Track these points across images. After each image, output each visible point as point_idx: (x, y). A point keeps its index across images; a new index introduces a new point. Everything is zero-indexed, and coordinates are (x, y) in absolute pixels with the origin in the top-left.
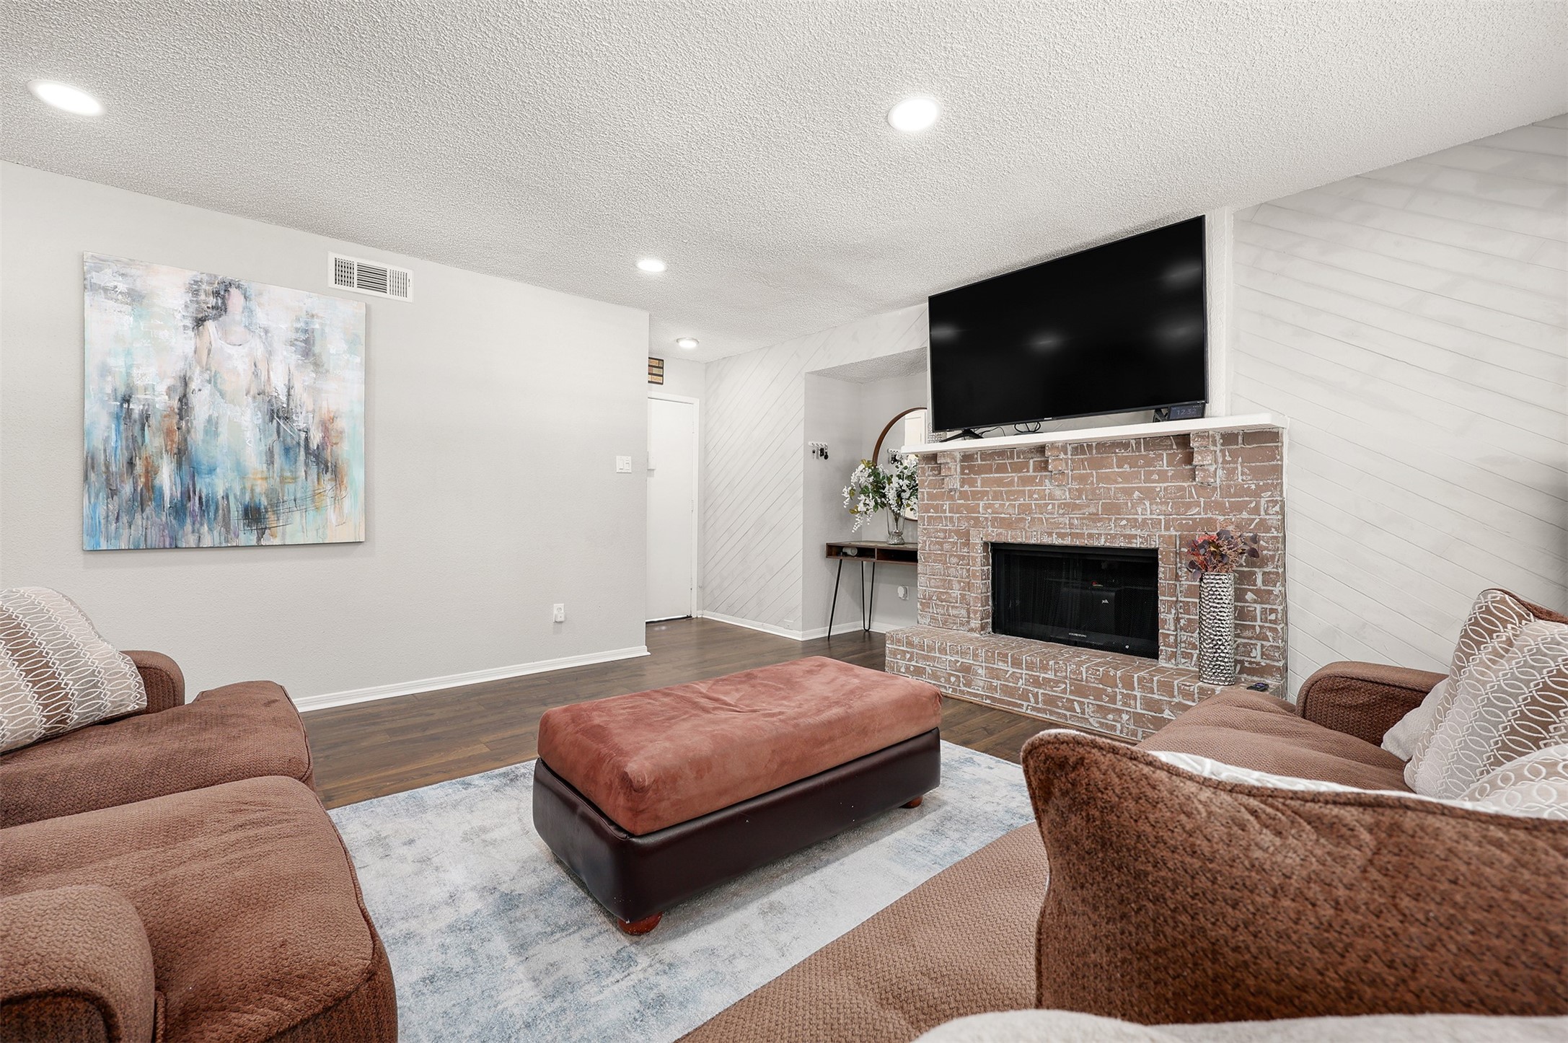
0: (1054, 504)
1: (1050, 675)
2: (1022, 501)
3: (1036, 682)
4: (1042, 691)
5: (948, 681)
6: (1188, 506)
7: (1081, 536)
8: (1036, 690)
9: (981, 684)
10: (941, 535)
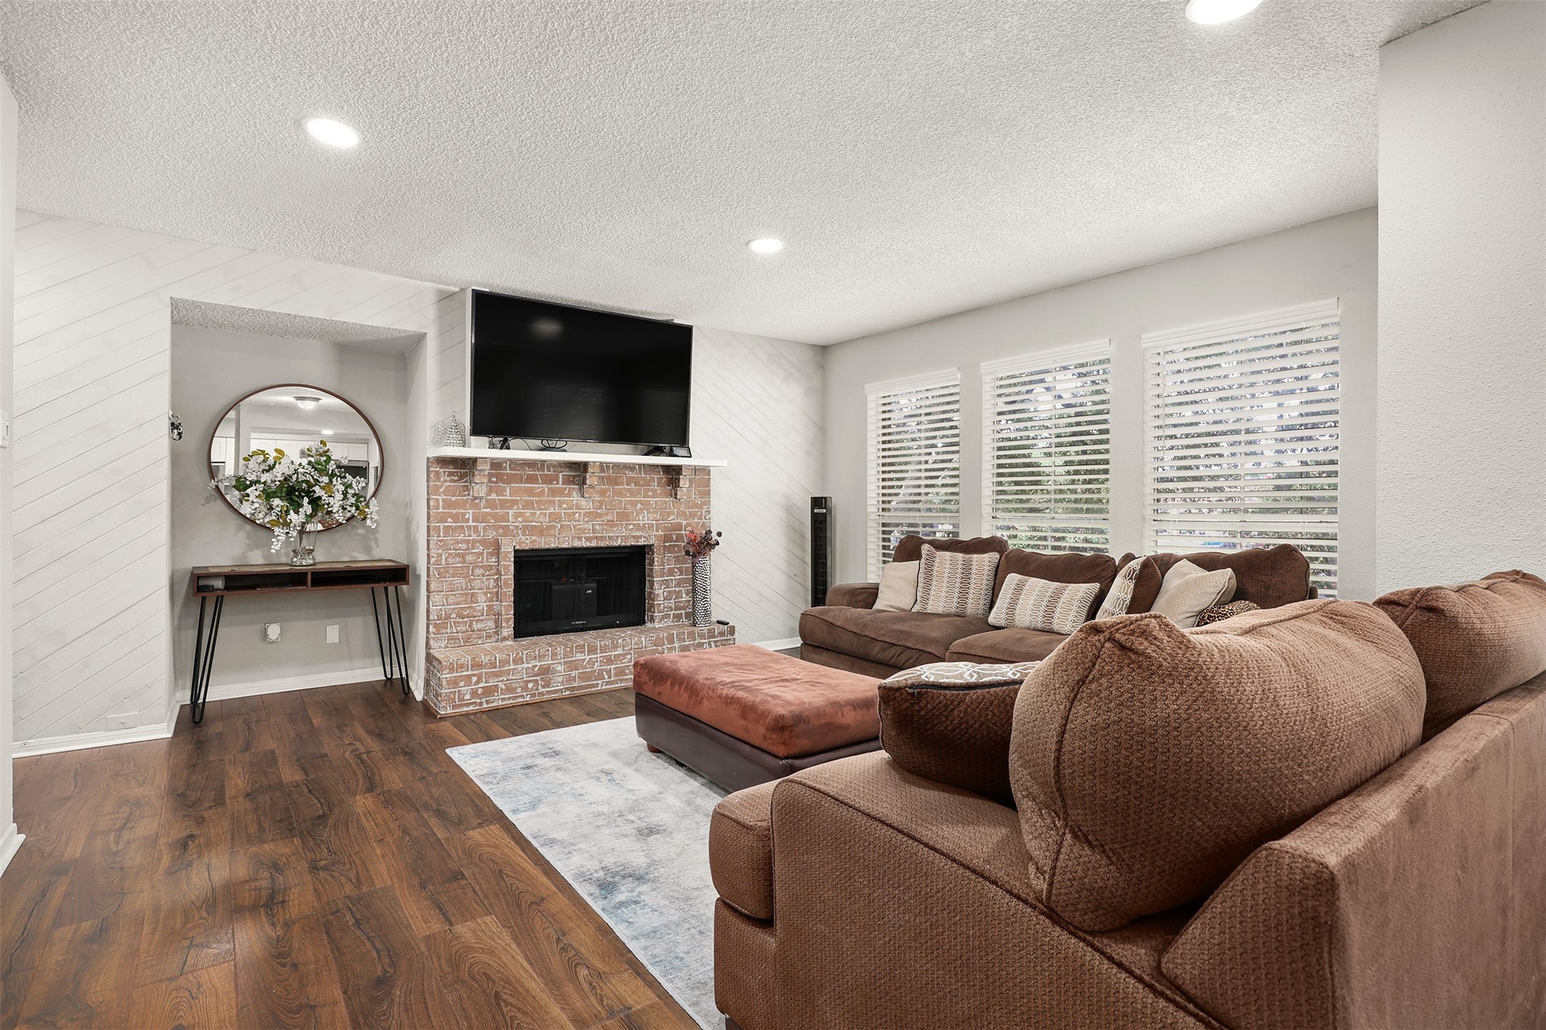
0: (580, 513)
1: (620, 651)
2: (552, 510)
3: (609, 661)
4: (614, 666)
5: (525, 688)
6: (669, 514)
7: (602, 538)
8: (609, 667)
9: (560, 679)
10: (464, 546)
